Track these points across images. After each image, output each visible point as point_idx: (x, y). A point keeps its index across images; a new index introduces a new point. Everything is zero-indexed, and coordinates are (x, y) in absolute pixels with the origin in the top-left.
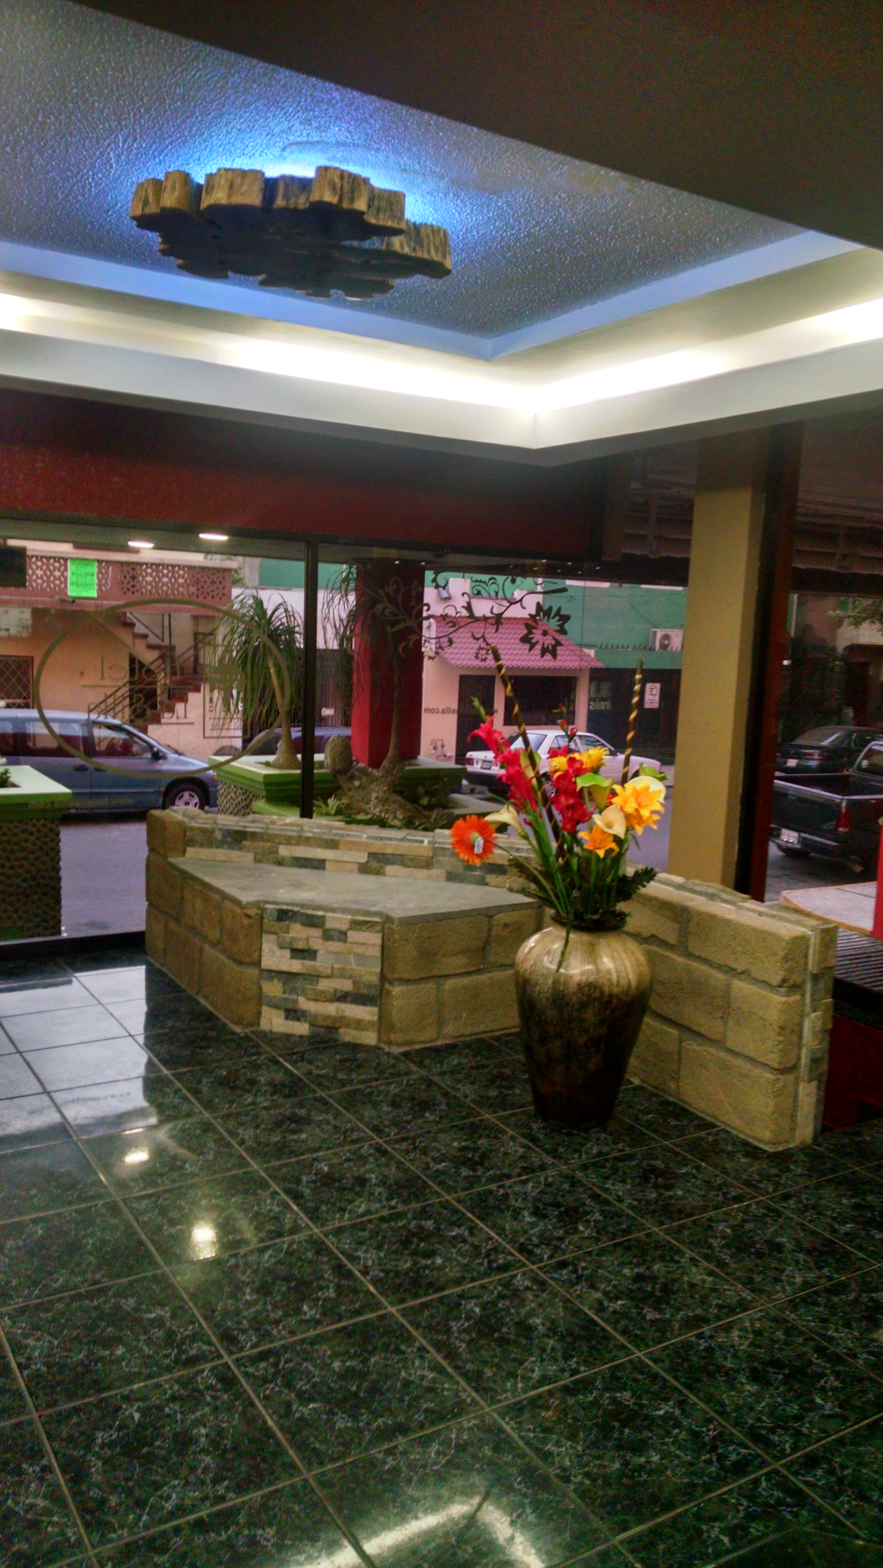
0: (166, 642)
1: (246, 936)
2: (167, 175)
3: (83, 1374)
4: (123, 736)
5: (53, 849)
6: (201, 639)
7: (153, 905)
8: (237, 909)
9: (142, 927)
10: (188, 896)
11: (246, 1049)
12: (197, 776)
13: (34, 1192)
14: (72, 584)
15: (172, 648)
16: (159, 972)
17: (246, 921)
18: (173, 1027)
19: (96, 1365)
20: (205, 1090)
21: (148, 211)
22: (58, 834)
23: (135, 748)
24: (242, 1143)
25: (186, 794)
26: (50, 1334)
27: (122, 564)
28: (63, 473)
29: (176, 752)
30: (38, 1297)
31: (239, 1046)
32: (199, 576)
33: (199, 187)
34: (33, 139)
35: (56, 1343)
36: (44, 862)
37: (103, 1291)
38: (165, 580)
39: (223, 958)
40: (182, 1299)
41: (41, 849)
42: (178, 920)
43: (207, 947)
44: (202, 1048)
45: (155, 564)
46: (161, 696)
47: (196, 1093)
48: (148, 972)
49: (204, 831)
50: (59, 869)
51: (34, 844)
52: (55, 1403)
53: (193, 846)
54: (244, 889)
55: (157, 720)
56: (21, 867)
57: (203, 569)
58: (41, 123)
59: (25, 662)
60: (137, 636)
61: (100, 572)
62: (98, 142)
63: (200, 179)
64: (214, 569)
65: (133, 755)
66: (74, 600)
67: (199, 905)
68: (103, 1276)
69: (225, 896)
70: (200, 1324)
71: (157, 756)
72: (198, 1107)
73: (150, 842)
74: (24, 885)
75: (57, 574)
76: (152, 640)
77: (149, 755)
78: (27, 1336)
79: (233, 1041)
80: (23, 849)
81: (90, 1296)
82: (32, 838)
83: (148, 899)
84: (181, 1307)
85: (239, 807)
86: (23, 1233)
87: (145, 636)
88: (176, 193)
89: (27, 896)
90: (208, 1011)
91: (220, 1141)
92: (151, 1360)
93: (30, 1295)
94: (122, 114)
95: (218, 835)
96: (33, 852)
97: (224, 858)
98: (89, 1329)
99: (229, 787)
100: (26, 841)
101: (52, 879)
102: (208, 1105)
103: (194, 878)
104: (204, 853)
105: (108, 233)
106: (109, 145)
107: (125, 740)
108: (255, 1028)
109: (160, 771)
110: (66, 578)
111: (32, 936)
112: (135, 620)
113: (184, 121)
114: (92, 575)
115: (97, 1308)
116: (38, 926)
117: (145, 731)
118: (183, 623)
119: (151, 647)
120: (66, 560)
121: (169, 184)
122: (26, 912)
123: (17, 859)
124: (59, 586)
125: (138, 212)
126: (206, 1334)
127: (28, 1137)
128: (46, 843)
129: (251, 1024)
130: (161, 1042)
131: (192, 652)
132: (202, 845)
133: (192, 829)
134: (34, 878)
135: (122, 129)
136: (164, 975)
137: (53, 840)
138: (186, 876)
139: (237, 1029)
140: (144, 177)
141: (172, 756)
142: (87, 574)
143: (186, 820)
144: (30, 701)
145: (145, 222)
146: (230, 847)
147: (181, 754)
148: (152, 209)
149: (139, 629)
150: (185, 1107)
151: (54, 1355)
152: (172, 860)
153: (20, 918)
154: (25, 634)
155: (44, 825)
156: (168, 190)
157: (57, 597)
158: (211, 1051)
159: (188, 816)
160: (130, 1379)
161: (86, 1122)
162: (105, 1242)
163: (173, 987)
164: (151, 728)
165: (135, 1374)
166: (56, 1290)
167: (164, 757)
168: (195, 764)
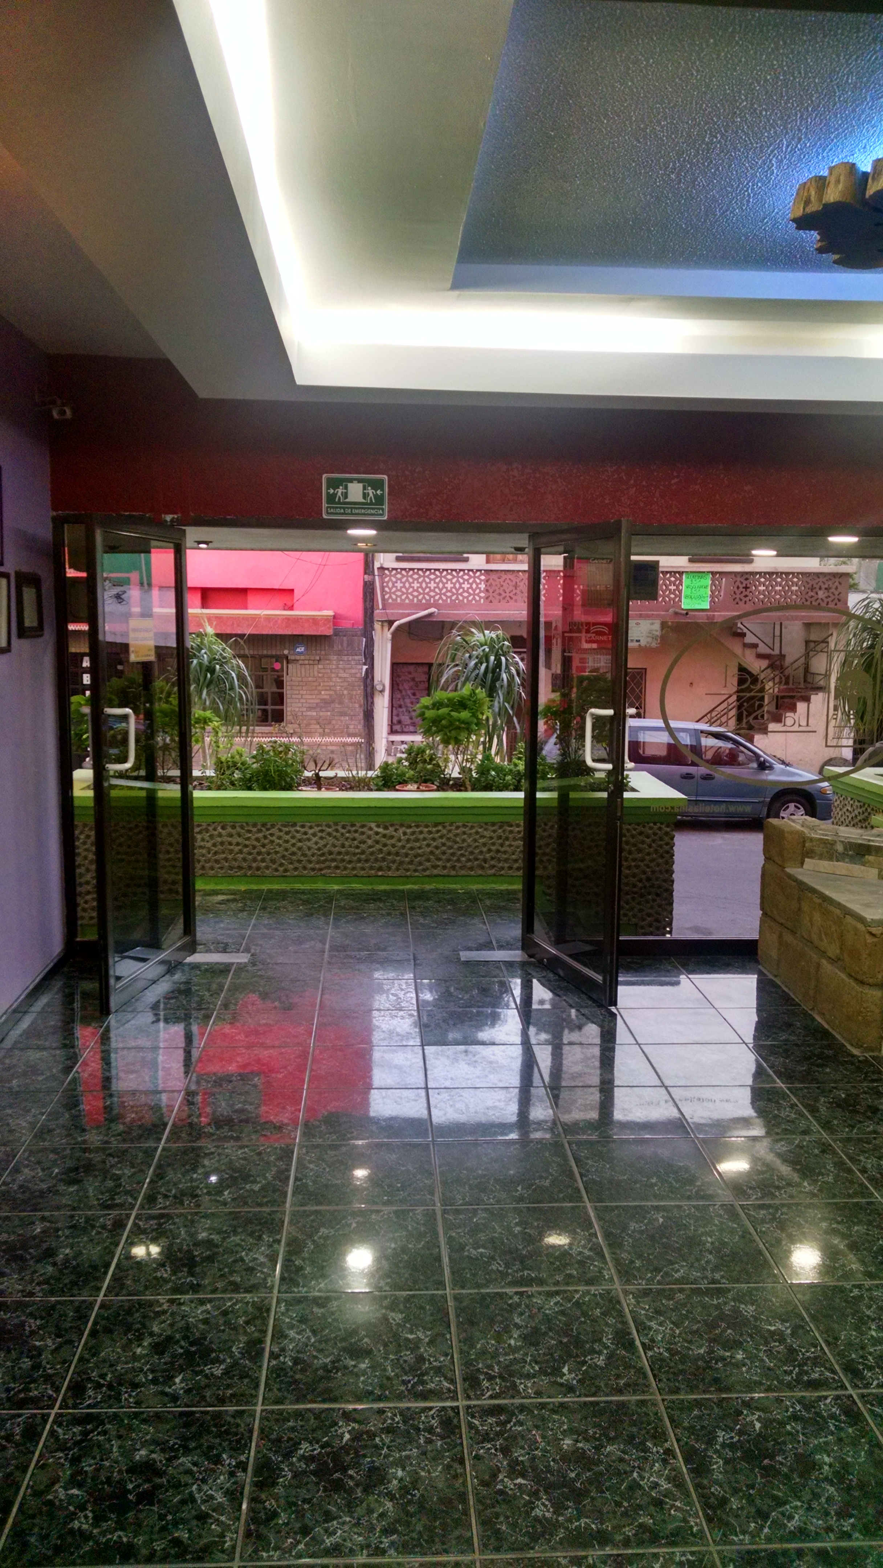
0: (777, 652)
1: (870, 955)
2: (831, 169)
3: (704, 1370)
4: (730, 745)
5: (668, 852)
6: (812, 647)
7: (766, 915)
8: (860, 926)
9: (755, 936)
10: (805, 907)
11: (866, 1073)
12: (807, 787)
13: (654, 1180)
14: (686, 597)
15: (782, 657)
16: (772, 983)
17: (870, 940)
18: (787, 1040)
19: (716, 1363)
20: (823, 1109)
21: (811, 209)
22: (672, 838)
23: (741, 758)
24: (864, 1171)
25: (792, 806)
26: (673, 1323)
27: (736, 574)
28: (697, 487)
29: (783, 763)
30: (659, 1283)
31: (859, 1069)
32: (814, 582)
33: (865, 175)
34: (698, 161)
35: (677, 1332)
36: (658, 865)
37: (719, 1292)
38: (778, 588)
39: (843, 976)
40: (803, 1319)
41: (656, 851)
42: (793, 932)
43: (824, 962)
44: (818, 1066)
45: (769, 573)
46: (768, 705)
47: (813, 1110)
48: (759, 982)
49: (825, 842)
50: (673, 872)
51: (650, 846)
52: (677, 1391)
53: (811, 857)
54: (868, 905)
55: (764, 731)
56: (637, 867)
57: (818, 575)
58: (707, 144)
59: (638, 673)
60: (746, 645)
61: (713, 584)
62: (761, 151)
63: (865, 166)
64: (829, 574)
65: (739, 764)
66: (687, 612)
67: (817, 917)
68: (722, 1277)
69: (847, 912)
70: (822, 1349)
71: (763, 766)
72: (815, 1126)
73: (766, 850)
74: (640, 885)
75: (672, 588)
76: (763, 649)
77: (755, 765)
78: (650, 1319)
79: (852, 1064)
80: (640, 851)
81: (707, 1292)
82: (648, 841)
83: (762, 909)
84: (802, 1327)
85: (856, 821)
86: (645, 1218)
87: (755, 646)
88: (840, 187)
89: (642, 896)
90: (824, 1029)
91: (840, 1164)
92: (771, 1373)
93: (652, 1279)
94: (789, 117)
95: (840, 848)
96: (649, 854)
97: (844, 872)
98: (712, 1326)
99: (846, 799)
100: (643, 842)
101: (665, 881)
102: (826, 1125)
103: (814, 891)
104: (824, 865)
105: (762, 241)
106: (772, 151)
107: (731, 749)
108: (875, 1054)
109: (766, 781)
110: (680, 592)
111: (644, 934)
112: (745, 630)
113: (854, 111)
114: (706, 587)
115: (717, 1307)
116: (650, 925)
117: (751, 741)
118: (794, 632)
119: (760, 656)
120: (681, 573)
121: (833, 180)
122: (640, 910)
123: (634, 860)
124: (674, 600)
125: (799, 213)
126: (828, 1360)
127: (647, 1126)
128: (661, 846)
129: (870, 1049)
130: (772, 1053)
131: (802, 660)
132: (821, 857)
133: (811, 840)
134: (649, 879)
135: (787, 133)
136: (778, 987)
137: (667, 844)
138: (803, 887)
139: (856, 1052)
140: (805, 175)
141: (778, 766)
142: (701, 587)
143: (806, 831)
144: (642, 711)
145: (803, 223)
146: (852, 860)
147: (787, 765)
148: (815, 207)
149: (750, 639)
150: (803, 1124)
151: (675, 1343)
152: (788, 870)
153: (634, 916)
154: (654, 645)
155: (660, 829)
156: (832, 185)
157: (671, 610)
158: (828, 1070)
159: (808, 827)
160: (750, 1387)
161: (702, 1121)
162: (724, 1244)
163: (787, 999)
164: (757, 738)
165: (756, 1382)
166: (676, 1279)
167: (771, 768)
168: (804, 775)
